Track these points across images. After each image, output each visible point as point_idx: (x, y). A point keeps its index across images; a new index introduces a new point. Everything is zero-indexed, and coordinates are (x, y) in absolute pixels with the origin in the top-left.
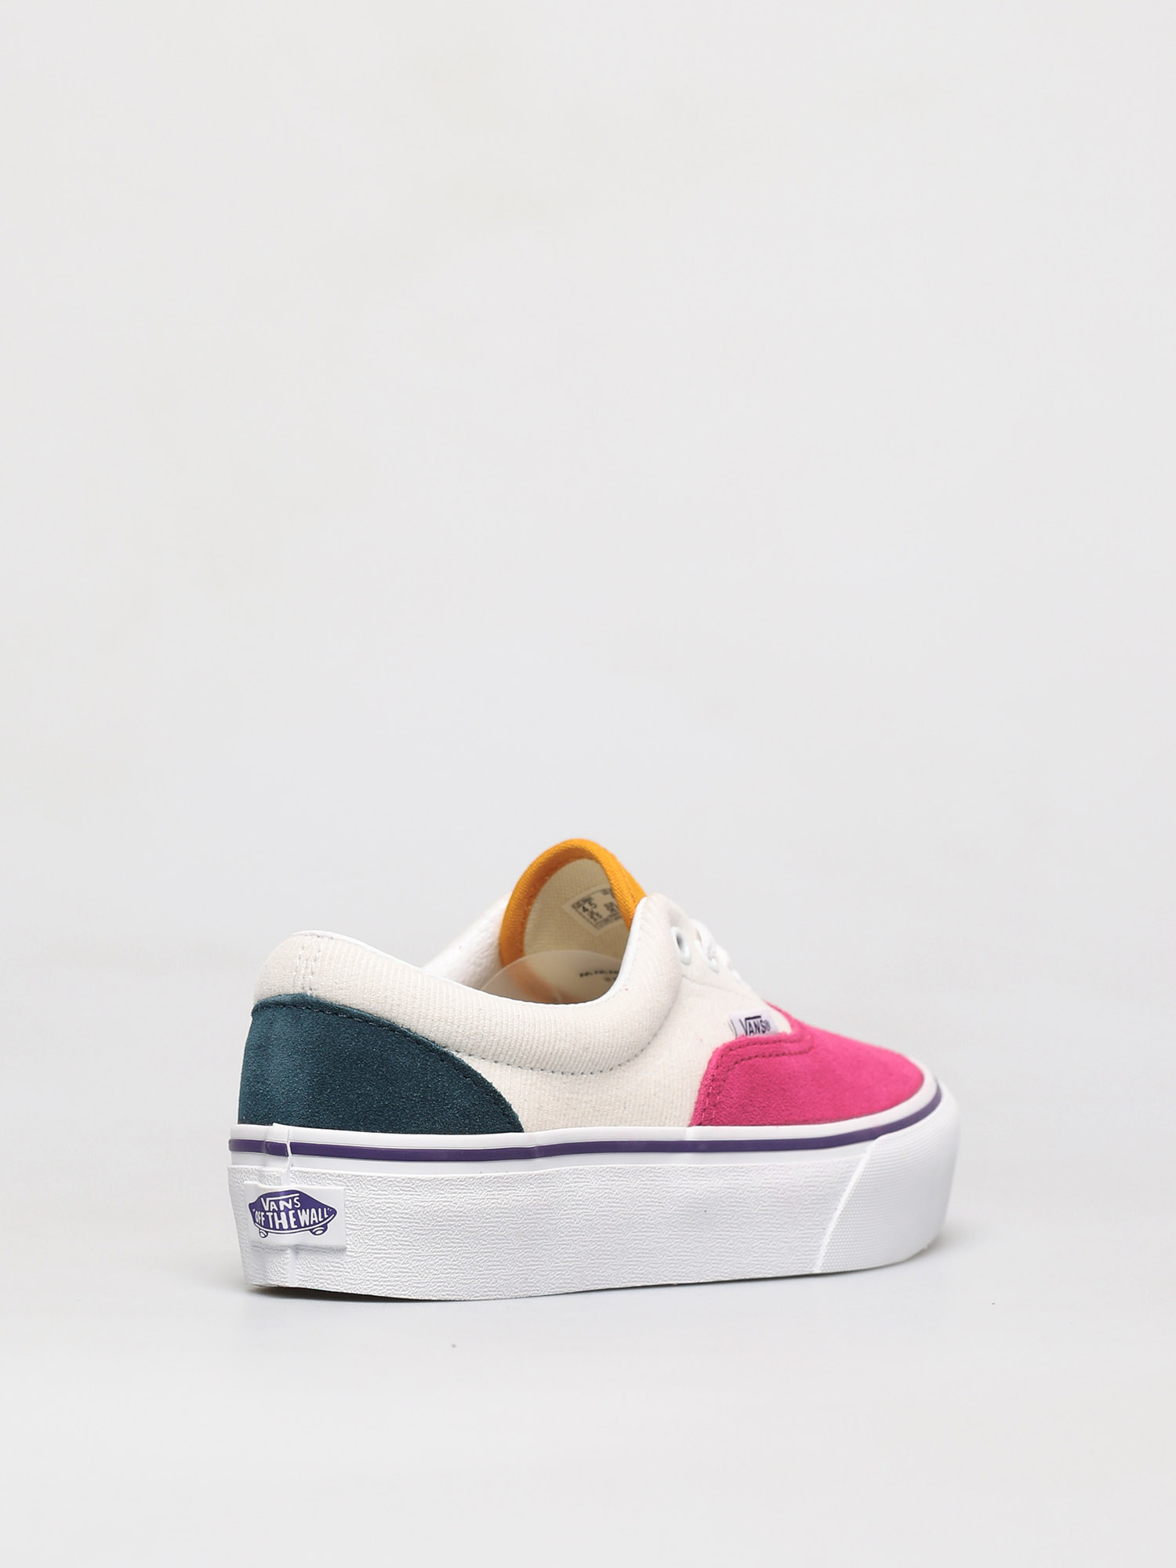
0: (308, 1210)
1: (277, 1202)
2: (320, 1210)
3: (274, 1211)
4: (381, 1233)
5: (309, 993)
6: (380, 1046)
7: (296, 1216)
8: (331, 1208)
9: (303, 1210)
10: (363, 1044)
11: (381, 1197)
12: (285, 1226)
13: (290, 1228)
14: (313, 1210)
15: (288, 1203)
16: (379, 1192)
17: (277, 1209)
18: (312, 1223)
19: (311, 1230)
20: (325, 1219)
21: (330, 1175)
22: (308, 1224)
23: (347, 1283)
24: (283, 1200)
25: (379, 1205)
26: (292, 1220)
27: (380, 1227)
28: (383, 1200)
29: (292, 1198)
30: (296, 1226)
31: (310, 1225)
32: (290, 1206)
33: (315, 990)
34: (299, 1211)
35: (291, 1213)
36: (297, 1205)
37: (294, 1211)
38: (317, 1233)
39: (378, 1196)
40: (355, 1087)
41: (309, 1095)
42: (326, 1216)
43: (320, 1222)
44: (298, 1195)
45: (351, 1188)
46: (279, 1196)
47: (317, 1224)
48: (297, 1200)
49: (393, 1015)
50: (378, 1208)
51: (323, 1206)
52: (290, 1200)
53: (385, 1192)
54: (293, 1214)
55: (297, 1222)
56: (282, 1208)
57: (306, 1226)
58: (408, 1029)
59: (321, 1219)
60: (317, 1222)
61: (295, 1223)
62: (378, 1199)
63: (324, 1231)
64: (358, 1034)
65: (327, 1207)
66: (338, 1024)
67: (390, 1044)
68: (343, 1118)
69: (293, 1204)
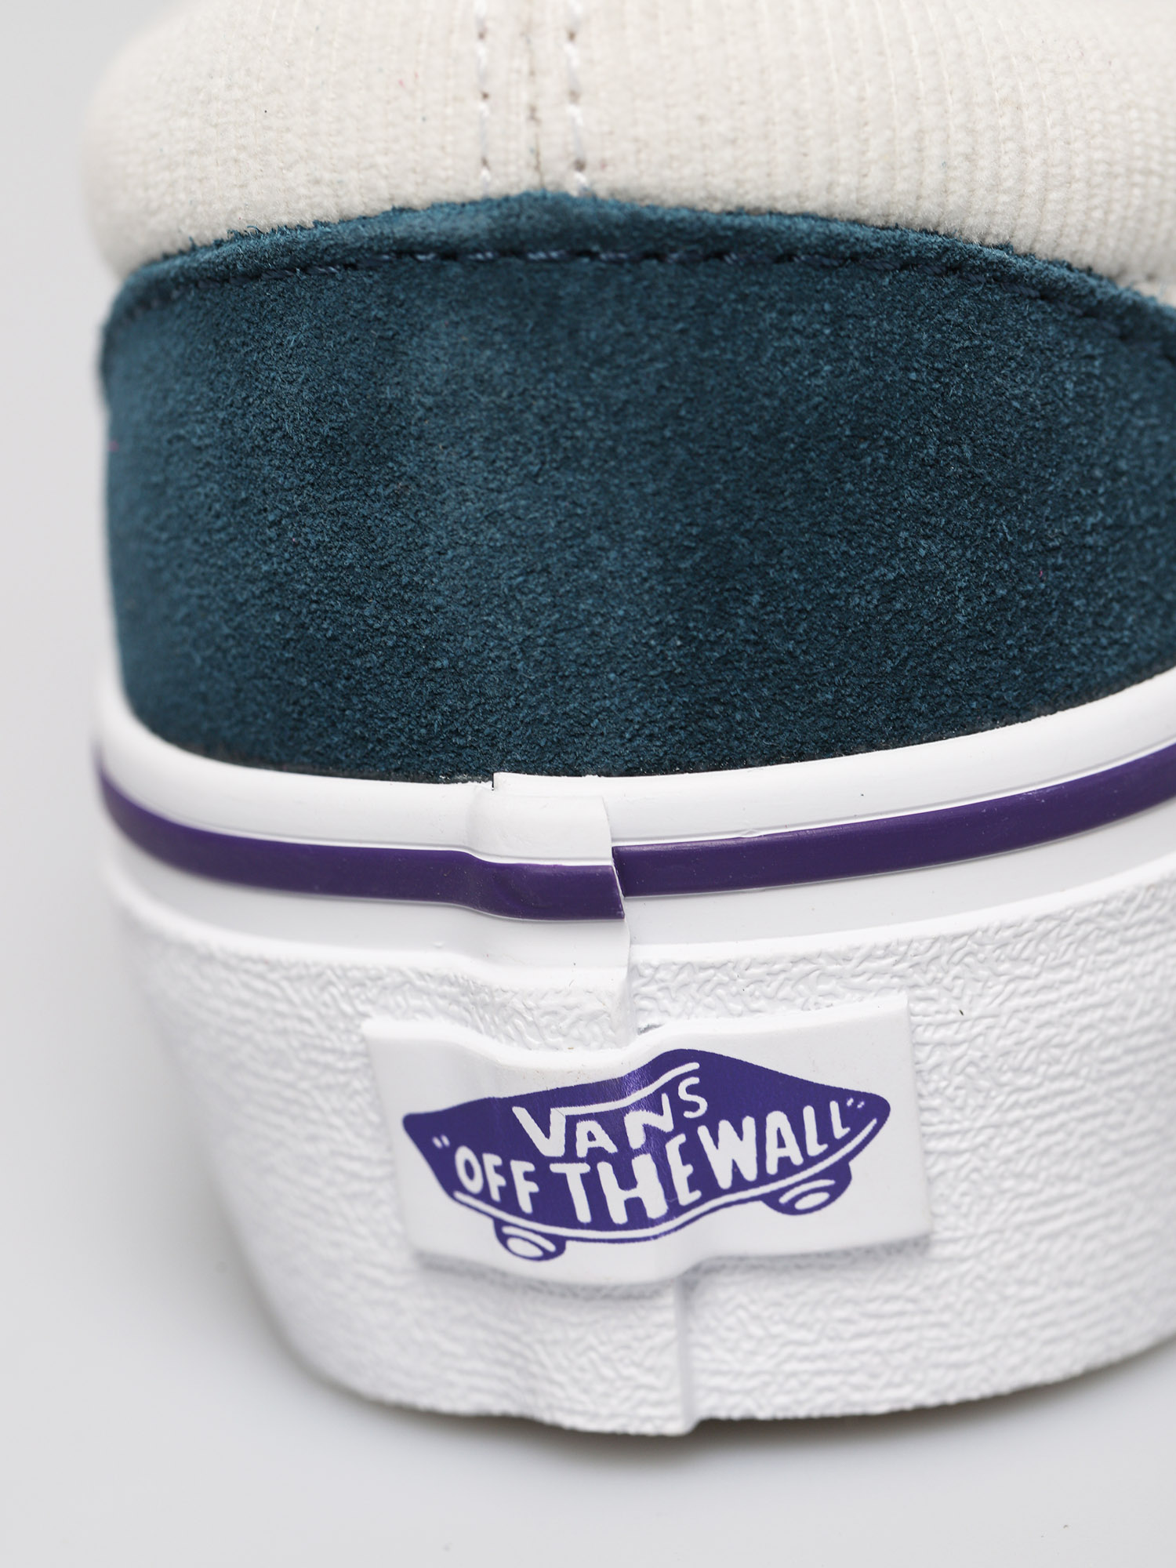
0: (749, 1123)
1: (614, 1124)
2: (809, 1113)
3: (596, 1155)
4: (1060, 1136)
5: (575, 183)
6: (929, 354)
7: (693, 1153)
8: (858, 1096)
9: (725, 1127)
10: (866, 361)
11: (1052, 996)
12: (656, 1206)
13: (675, 1209)
14: (777, 1120)
15: (660, 1112)
16: (1047, 978)
17: (611, 1148)
18: (772, 1168)
19: (771, 1200)
20: (835, 1145)
21: (834, 958)
22: (750, 1173)
23: (936, 1366)
24: (638, 1106)
25: (1051, 1031)
26: (681, 1173)
27: (1052, 1114)
28: (1061, 1007)
29: (671, 1088)
30: (697, 1194)
31: (763, 1178)
32: (665, 1123)
33: (603, 165)
34: (703, 1132)
35: (673, 1148)
36: (694, 1107)
37: (681, 1138)
38: (800, 1205)
39: (1042, 998)
40: (866, 557)
41: (664, 635)
42: (839, 1132)
43: (810, 1161)
44: (695, 1066)
45: (933, 992)
46: (623, 1096)
47: (798, 1169)
48: (691, 1090)
49: (953, 202)
50: (1046, 1044)
51: (820, 1095)
52: (665, 1098)
53: (1065, 973)
54: (683, 1149)
55: (704, 1181)
56: (636, 1139)
57: (739, 1182)
58: (1005, 247)
59: (814, 1148)
60: (797, 1159)
61: (693, 1183)
62: (1041, 1006)
63: (835, 1193)
64: (836, 321)
65: (841, 1094)
66: (743, 298)
67: (963, 331)
68: (839, 699)
69: (679, 1107)
